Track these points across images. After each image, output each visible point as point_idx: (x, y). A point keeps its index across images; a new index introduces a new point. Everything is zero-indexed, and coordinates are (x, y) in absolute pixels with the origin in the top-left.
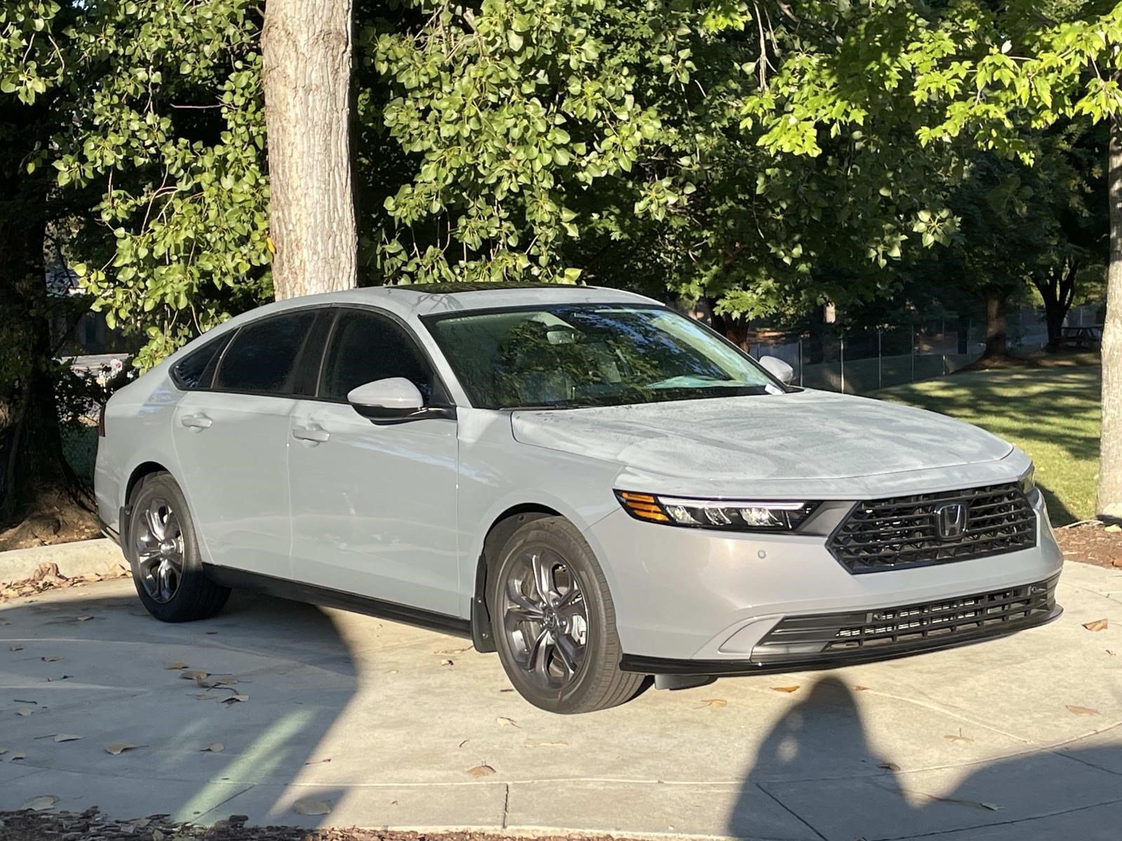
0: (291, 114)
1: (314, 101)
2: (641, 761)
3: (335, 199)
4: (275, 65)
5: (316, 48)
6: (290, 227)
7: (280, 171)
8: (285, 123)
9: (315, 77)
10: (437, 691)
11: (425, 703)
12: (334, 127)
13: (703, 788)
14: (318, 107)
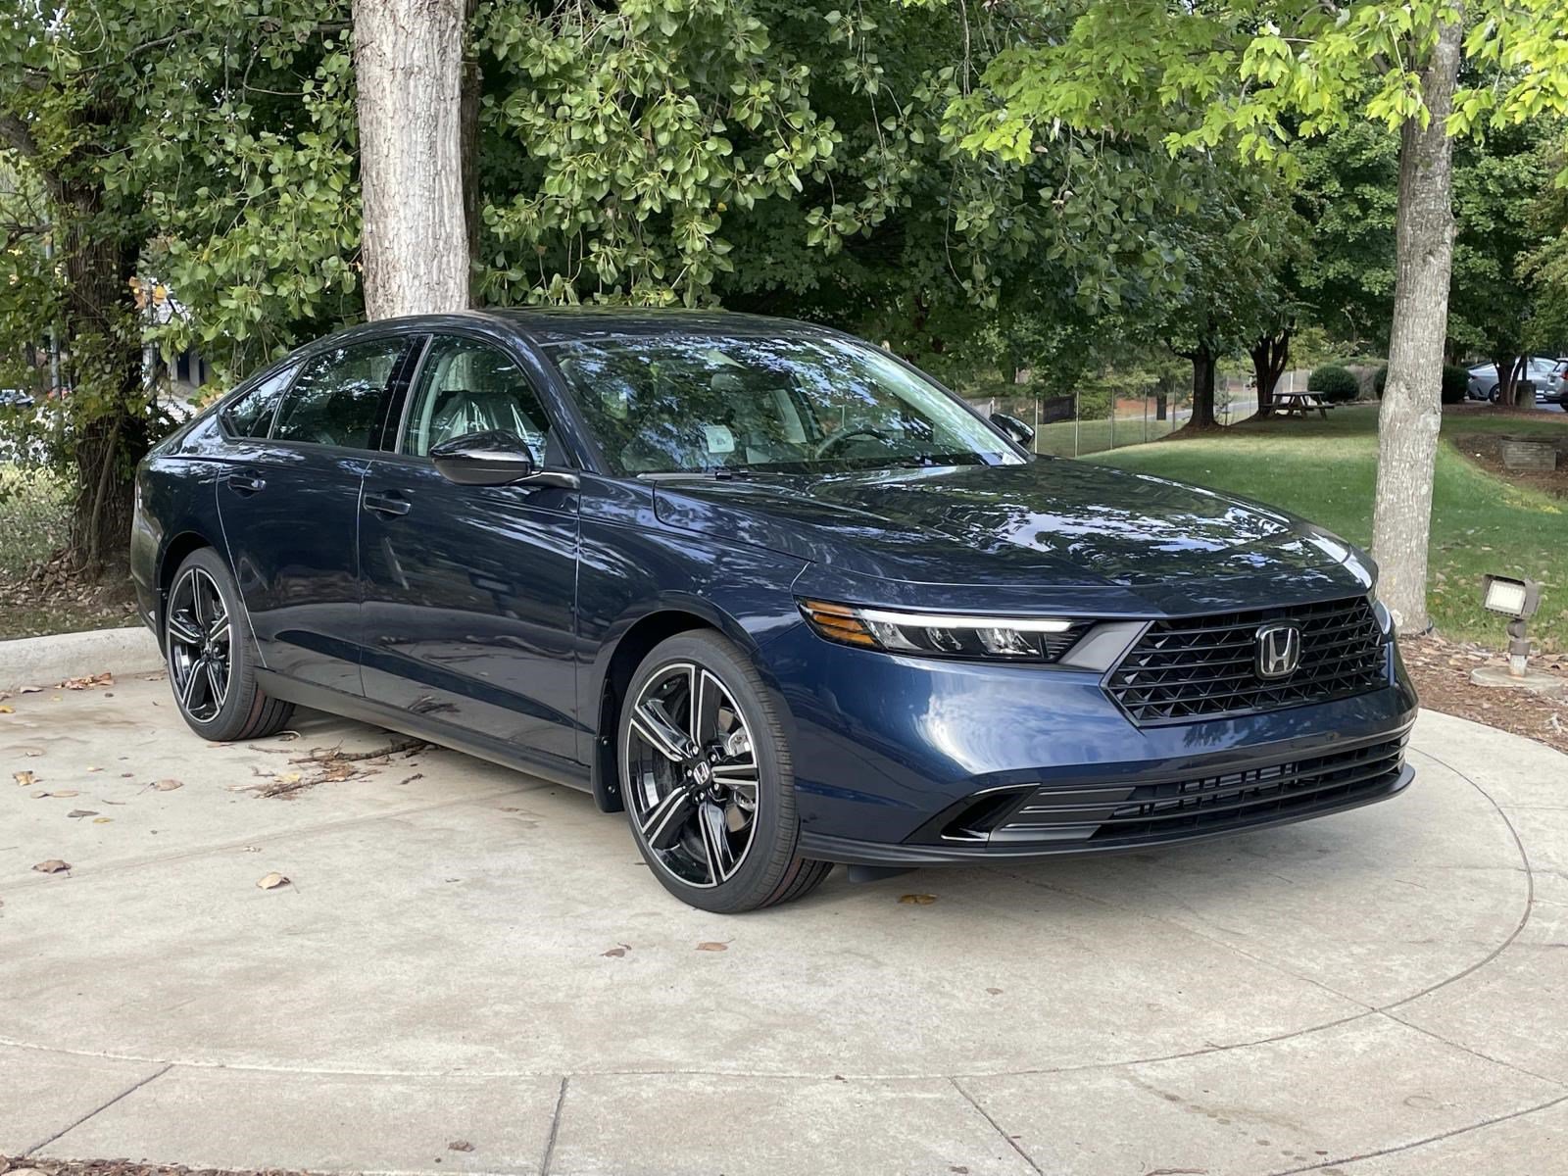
0: (388, 103)
1: (416, 86)
2: (776, 1031)
3: (442, 211)
4: (367, 39)
5: (420, 20)
6: (387, 244)
7: (374, 174)
8: (379, 114)
9: (418, 56)
10: (498, 883)
11: (474, 906)
12: (441, 121)
13: (870, 1088)
14: (421, 94)
